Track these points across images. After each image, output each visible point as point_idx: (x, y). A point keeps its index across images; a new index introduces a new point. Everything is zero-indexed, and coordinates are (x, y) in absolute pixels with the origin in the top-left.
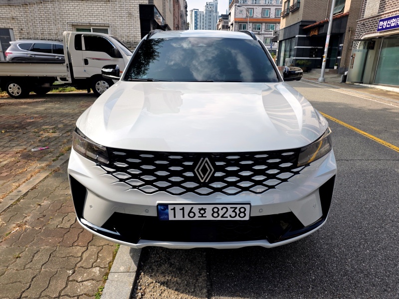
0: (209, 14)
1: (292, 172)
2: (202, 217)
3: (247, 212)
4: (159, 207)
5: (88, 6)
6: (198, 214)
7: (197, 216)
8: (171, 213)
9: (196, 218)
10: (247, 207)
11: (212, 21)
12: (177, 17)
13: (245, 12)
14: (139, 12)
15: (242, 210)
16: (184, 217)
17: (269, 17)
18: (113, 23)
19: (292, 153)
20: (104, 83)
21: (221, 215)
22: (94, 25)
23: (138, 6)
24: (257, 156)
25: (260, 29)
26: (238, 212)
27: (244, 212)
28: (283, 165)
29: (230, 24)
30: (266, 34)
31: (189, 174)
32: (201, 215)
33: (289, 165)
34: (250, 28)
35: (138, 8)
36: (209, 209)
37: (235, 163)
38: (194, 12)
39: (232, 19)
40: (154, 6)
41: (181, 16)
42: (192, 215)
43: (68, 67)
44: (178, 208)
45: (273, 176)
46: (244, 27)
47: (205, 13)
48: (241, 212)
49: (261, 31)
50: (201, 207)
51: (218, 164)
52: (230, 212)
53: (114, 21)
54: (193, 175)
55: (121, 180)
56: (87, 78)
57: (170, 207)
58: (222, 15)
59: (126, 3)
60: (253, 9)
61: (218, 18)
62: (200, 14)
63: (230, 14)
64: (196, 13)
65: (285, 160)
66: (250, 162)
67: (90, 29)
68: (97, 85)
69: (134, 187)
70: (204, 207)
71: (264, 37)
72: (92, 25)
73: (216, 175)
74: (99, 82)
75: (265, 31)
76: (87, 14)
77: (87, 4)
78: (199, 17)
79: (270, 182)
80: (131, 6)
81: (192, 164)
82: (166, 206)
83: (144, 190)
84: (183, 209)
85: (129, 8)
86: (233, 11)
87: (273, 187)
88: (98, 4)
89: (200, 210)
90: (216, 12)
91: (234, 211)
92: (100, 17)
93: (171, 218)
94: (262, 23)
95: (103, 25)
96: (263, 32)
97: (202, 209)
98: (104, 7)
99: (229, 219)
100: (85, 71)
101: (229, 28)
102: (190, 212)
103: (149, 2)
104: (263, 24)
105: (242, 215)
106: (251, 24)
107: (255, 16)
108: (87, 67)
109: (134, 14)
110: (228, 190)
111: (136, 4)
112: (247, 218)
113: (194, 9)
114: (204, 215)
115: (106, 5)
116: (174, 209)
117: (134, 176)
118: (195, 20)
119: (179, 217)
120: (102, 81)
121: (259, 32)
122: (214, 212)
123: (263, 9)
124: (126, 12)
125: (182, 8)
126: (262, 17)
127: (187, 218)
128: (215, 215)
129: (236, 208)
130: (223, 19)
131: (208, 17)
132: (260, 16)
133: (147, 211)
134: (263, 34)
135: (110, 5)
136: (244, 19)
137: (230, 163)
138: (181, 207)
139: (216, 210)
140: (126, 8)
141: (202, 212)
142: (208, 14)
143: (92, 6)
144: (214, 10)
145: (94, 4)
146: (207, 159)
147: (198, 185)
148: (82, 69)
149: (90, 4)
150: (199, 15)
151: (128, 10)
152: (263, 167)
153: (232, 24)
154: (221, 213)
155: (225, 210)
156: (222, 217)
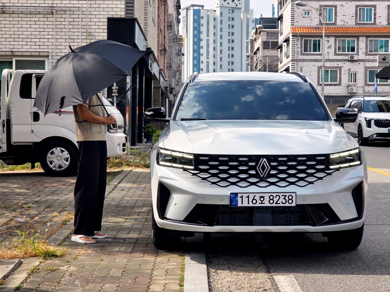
0: (230, 15)
1: (326, 173)
2: (262, 203)
3: (294, 199)
4: (232, 195)
5: (11, 23)
6: (259, 201)
7: (258, 203)
8: (239, 200)
9: (258, 205)
10: (294, 195)
11: (236, 30)
12: (162, 29)
13: (315, 15)
14: (106, 31)
15: (290, 197)
16: (248, 204)
17: (375, 23)
18: (57, 51)
19: (323, 158)
20: (62, 151)
21: (275, 202)
22: (20, 54)
23: (106, 20)
24: (299, 159)
25: (353, 49)
26: (287, 199)
27: (291, 199)
28: (318, 167)
29: (281, 39)
30: (368, 61)
31: (253, 172)
32: (261, 202)
33: (322, 167)
34: (330, 47)
35: (106, 24)
36: (267, 196)
37: (284, 163)
38: (191, 12)
39: (286, 29)
40: (136, 19)
41: (170, 26)
42: (254, 202)
43: (4, 125)
44: (245, 196)
45: (312, 175)
46: (315, 45)
47: (218, 13)
48: (289, 199)
49: (358, 54)
50: (261, 195)
51: (272, 164)
52: (282, 199)
53: (58, 47)
54: (255, 173)
55: (204, 179)
56: (35, 143)
57: (239, 195)
58: (262, 19)
59: (83, 16)
60: (336, 7)
61: (252, 25)
62: (208, 16)
63: (281, 18)
64: (197, 13)
65: (320, 163)
66: (295, 163)
67: (11, 62)
68: (49, 155)
69: (213, 183)
70: (263, 195)
71: (366, 68)
72: (16, 54)
73: (271, 173)
74: (54, 149)
75: (367, 54)
76: (8, 36)
77: (12, 19)
78: (203, 21)
79: (310, 179)
80: (92, 20)
81: (254, 164)
82: (236, 194)
83: (220, 185)
84: (248, 197)
85: (89, 23)
86: (287, 12)
87: (312, 183)
88: (32, 19)
89: (261, 197)
90: (247, 9)
91: (284, 198)
92: (33, 40)
93: (240, 204)
94: (358, 37)
95: (37, 54)
96: (361, 56)
97: (262, 197)
98: (42, 23)
99: (281, 205)
100: (32, 131)
101: (281, 47)
102: (253, 199)
103: (127, 14)
104: (361, 39)
105: (290, 201)
106: (332, 40)
107: (339, 23)
108: (36, 126)
109: (96, 34)
110: (280, 184)
111: (102, 16)
112: (294, 204)
113: (193, 6)
114: (263, 202)
115: (46, 19)
116: (242, 197)
117: (213, 175)
118: (195, 28)
119: (245, 204)
120: (59, 148)
121: (352, 57)
122: (270, 199)
123: (357, 6)
124: (83, 30)
125: (171, 10)
126: (357, 24)
127: (251, 205)
128: (271, 202)
129: (286, 196)
130: (265, 27)
131: (226, 23)
132: (351, 22)
133: (222, 200)
134: (363, 60)
135: (53, 19)
136: (313, 28)
137: (281, 163)
138: (247, 195)
139: (271, 198)
140: (83, 23)
141: (262, 199)
142: (226, 15)
143: (20, 23)
144: (243, 6)
145: (23, 19)
146: (265, 159)
147: (258, 180)
148: (28, 128)
149: (15, 19)
150: (205, 18)
151: (86, 27)
152: (304, 167)
153: (287, 41)
154: (275, 200)
155: (278, 197)
156: (276, 203)
